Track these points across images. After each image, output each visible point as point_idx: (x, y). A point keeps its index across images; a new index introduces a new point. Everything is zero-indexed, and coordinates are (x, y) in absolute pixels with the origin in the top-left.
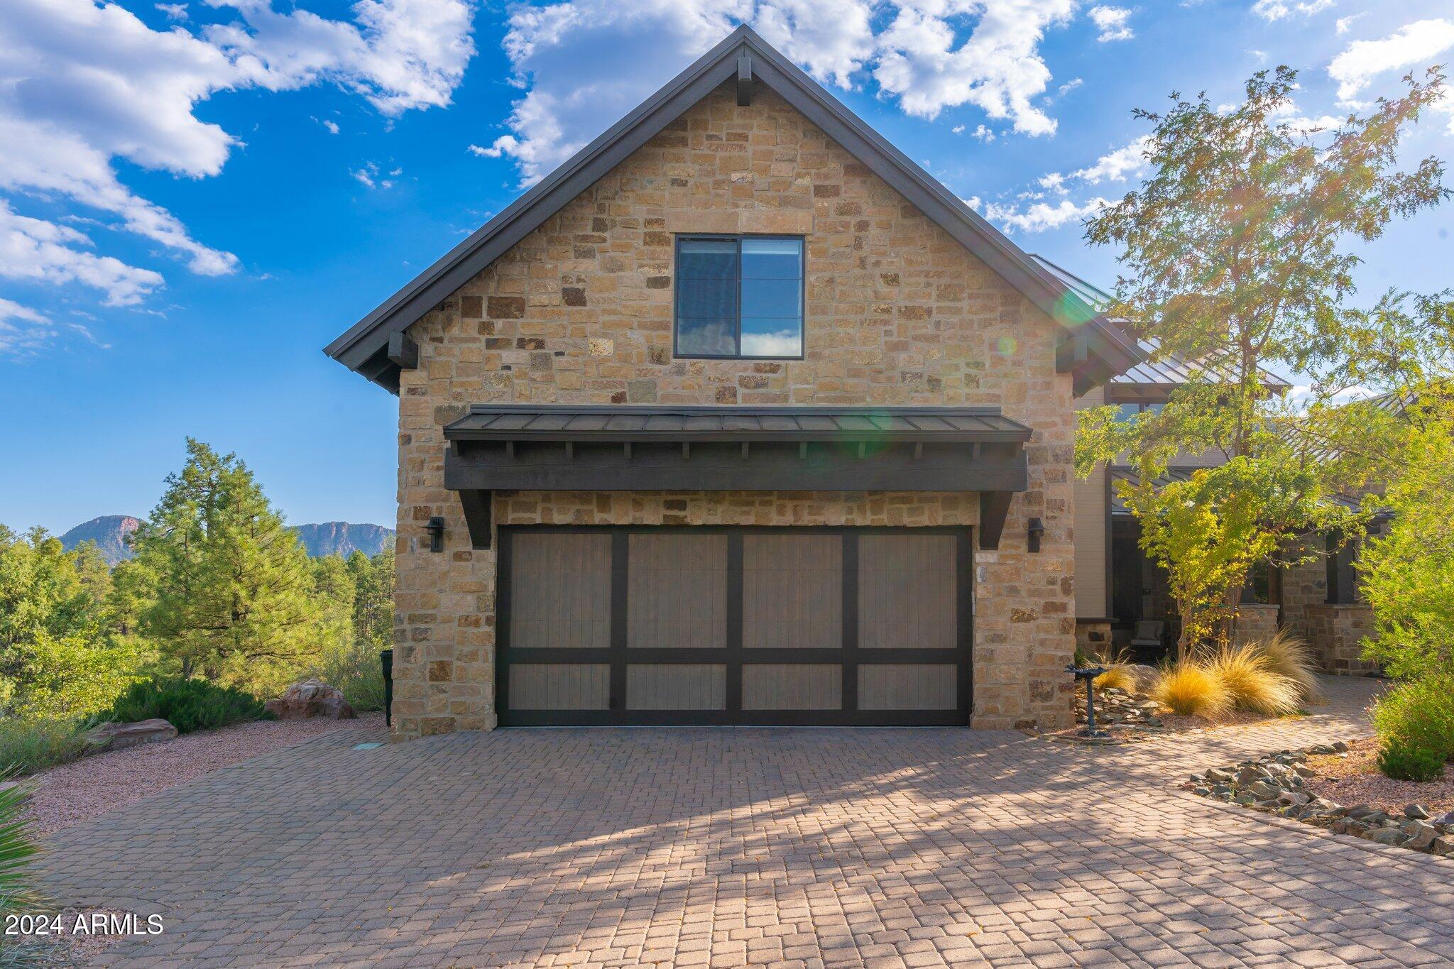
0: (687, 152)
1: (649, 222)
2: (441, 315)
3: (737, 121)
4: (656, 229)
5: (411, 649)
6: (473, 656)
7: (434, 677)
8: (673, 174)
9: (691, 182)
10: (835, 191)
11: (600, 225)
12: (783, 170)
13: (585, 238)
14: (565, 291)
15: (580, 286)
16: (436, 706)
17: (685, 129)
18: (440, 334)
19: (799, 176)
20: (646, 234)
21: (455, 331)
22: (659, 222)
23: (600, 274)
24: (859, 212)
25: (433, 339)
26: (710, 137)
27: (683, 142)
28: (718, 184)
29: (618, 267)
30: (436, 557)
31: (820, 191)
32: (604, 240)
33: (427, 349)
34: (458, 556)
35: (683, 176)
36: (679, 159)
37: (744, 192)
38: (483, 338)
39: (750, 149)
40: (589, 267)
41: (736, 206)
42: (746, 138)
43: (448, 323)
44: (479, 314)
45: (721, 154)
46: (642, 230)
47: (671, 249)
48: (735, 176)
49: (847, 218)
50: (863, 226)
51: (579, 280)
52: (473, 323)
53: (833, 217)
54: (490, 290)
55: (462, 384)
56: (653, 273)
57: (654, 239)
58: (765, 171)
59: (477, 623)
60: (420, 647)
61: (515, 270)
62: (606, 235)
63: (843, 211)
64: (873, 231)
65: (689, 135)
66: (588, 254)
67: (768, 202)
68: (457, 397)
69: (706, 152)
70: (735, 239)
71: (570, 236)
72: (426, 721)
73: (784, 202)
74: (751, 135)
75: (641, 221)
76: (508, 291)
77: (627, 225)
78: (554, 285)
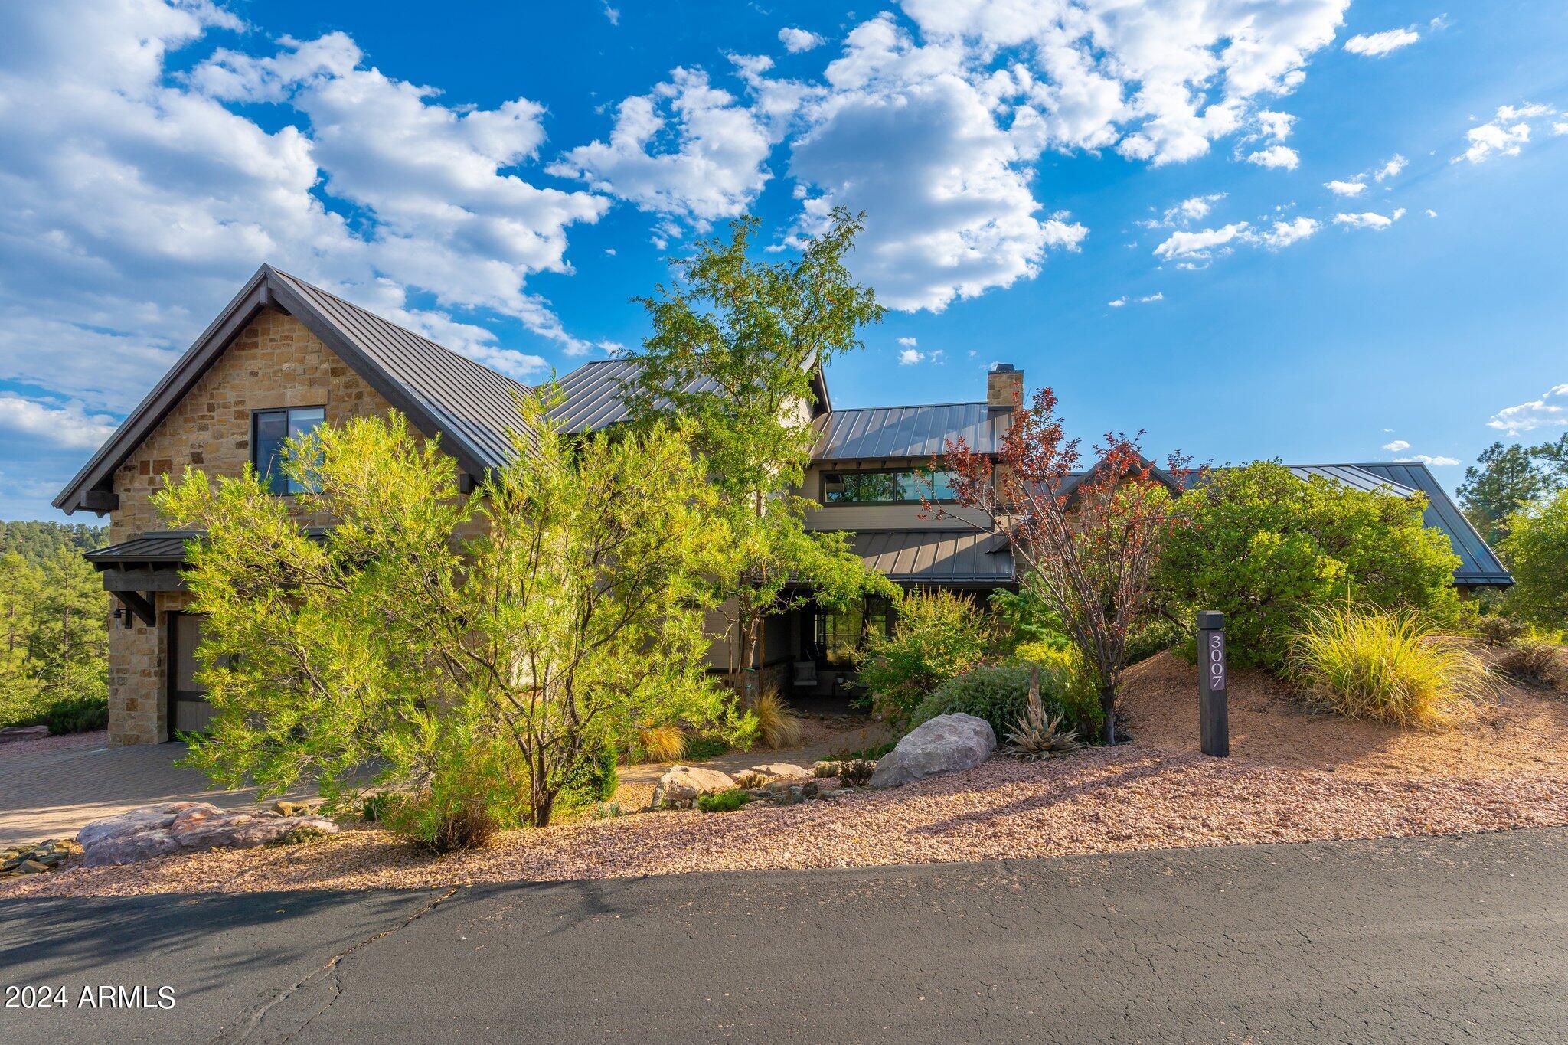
0: (259, 351)
1: (237, 403)
2: (129, 474)
3: (287, 327)
4: (241, 408)
5: (117, 690)
6: (147, 696)
7: (129, 709)
8: (250, 369)
9: (260, 374)
10: (343, 372)
11: (211, 408)
12: (312, 359)
13: (203, 417)
14: (192, 454)
15: (200, 450)
16: (129, 728)
17: (256, 336)
18: (129, 487)
19: (322, 362)
20: (236, 412)
21: (137, 484)
22: (242, 402)
23: (211, 441)
24: (357, 386)
25: (126, 490)
26: (271, 340)
27: (255, 345)
28: (275, 372)
29: (218, 436)
30: (129, 632)
31: (335, 372)
32: (213, 418)
33: (123, 497)
34: (140, 631)
35: (256, 369)
36: (254, 357)
37: (290, 377)
38: (151, 488)
39: (295, 345)
40: (205, 437)
41: (286, 388)
42: (291, 338)
43: (132, 480)
44: (148, 473)
45: (277, 351)
46: (233, 409)
47: (249, 421)
48: (285, 367)
49: (350, 391)
50: (359, 396)
51: (200, 446)
52: (146, 477)
53: (342, 391)
54: (153, 456)
55: (140, 519)
56: (239, 438)
57: (240, 415)
58: (302, 361)
59: (149, 675)
60: (121, 689)
61: (166, 441)
62: (214, 414)
63: (348, 386)
64: (366, 398)
65: (260, 339)
66: (204, 428)
67: (303, 384)
68: (138, 527)
69: (269, 351)
70: (286, 411)
71: (195, 416)
72: (125, 736)
73: (312, 383)
74: (295, 335)
75: (233, 403)
76: (163, 456)
77: (226, 406)
78: (186, 450)
